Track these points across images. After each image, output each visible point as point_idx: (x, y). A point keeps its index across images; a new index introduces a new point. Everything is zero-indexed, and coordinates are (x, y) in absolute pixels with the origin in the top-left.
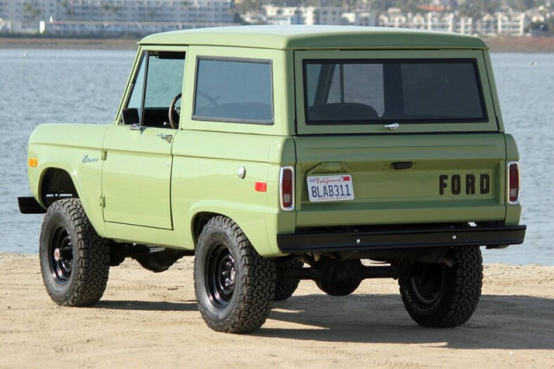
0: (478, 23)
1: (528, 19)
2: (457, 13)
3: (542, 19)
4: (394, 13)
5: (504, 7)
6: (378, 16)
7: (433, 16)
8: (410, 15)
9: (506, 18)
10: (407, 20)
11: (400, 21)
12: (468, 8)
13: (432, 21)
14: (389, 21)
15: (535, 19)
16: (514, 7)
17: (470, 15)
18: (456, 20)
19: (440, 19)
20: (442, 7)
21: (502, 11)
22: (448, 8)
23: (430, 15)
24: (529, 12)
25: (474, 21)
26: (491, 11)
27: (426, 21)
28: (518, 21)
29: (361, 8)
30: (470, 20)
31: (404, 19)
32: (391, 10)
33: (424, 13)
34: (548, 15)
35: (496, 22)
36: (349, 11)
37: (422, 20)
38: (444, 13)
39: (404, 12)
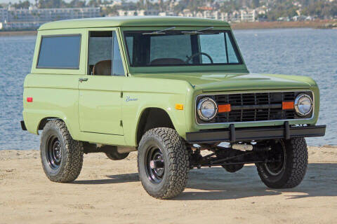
0: (230, 15)
1: (256, 12)
2: (219, 11)
3: (264, 12)
4: (187, 12)
5: (244, 7)
7: (207, 13)
8: (194, 13)
9: (245, 13)
10: (193, 15)
11: (190, 16)
12: (225, 8)
13: (207, 15)
14: (184, 16)
15: (260, 13)
16: (250, 7)
17: (227, 12)
18: (219, 14)
19: (210, 13)
20: (212, 8)
21: (243, 9)
22: (215, 8)
23: (205, 12)
24: (257, 9)
25: (228, 15)
26: (237, 9)
27: (203, 15)
28: (252, 14)
29: (169, 10)
30: (226, 15)
32: (185, 10)
33: (202, 11)
34: (267, 10)
35: (240, 14)
36: (163, 12)
37: (201, 15)
38: (212, 11)
39: (192, 11)
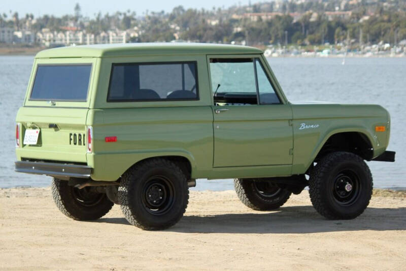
0: (98, 37)
1: (128, 35)
2: (84, 31)
3: (136, 35)
4: (46, 32)
5: (113, 27)
6: (36, 34)
7: (70, 34)
8: (56, 33)
9: (114, 35)
10: (54, 36)
11: (50, 36)
12: (91, 28)
13: (70, 36)
14: (43, 37)
15: (132, 35)
16: (120, 28)
17: (93, 33)
18: (84, 35)
19: (74, 35)
20: (76, 28)
21: (111, 30)
22: (79, 28)
23: (68, 33)
24: (128, 31)
25: (95, 36)
26: (105, 30)
27: (66, 36)
28: (122, 36)
29: (25, 28)
30: (93, 36)
31: (52, 35)
32: (44, 30)
33: (64, 31)
34: (140, 33)
35: (109, 37)
36: (18, 30)
37: (63, 36)
38: (76, 31)
39: (52, 31)
